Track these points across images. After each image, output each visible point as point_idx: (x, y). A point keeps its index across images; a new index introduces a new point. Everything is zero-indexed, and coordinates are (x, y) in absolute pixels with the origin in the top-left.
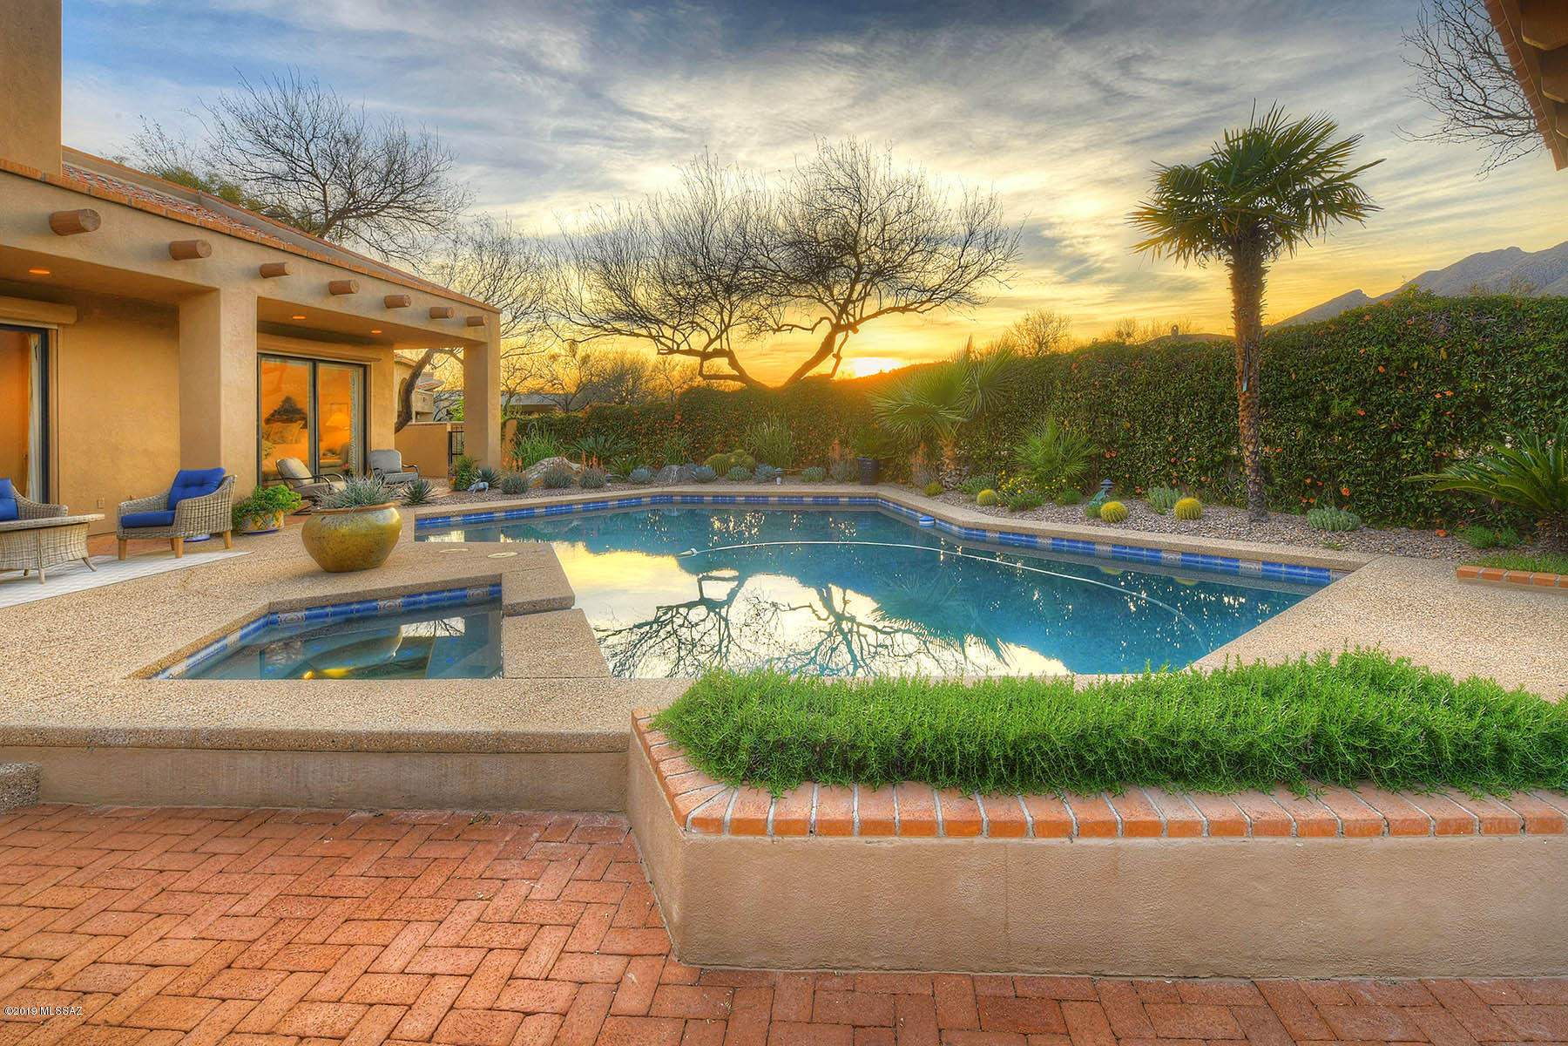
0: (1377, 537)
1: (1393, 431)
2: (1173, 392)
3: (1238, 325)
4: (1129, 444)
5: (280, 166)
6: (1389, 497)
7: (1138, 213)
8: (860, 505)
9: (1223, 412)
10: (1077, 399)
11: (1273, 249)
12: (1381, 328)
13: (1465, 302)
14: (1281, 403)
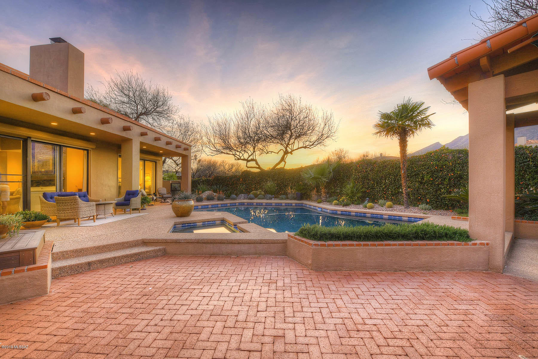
0: (435, 212)
1: (439, 184)
2: (384, 173)
3: (401, 155)
4: (373, 188)
5: (126, 100)
6: (439, 202)
7: (376, 125)
8: (298, 206)
9: (398, 179)
10: (359, 175)
11: (409, 135)
12: (436, 157)
13: (456, 150)
14: (412, 177)
